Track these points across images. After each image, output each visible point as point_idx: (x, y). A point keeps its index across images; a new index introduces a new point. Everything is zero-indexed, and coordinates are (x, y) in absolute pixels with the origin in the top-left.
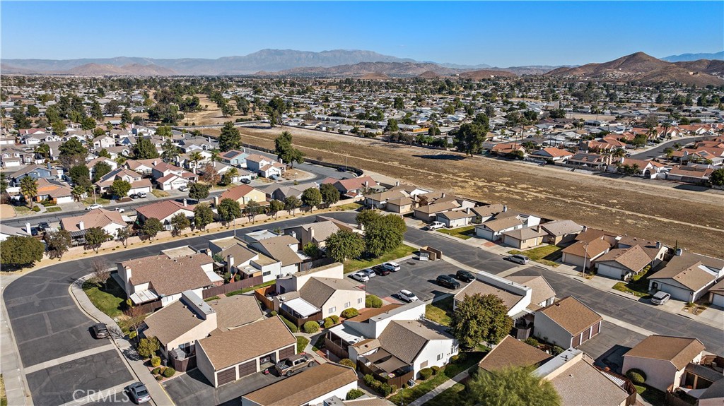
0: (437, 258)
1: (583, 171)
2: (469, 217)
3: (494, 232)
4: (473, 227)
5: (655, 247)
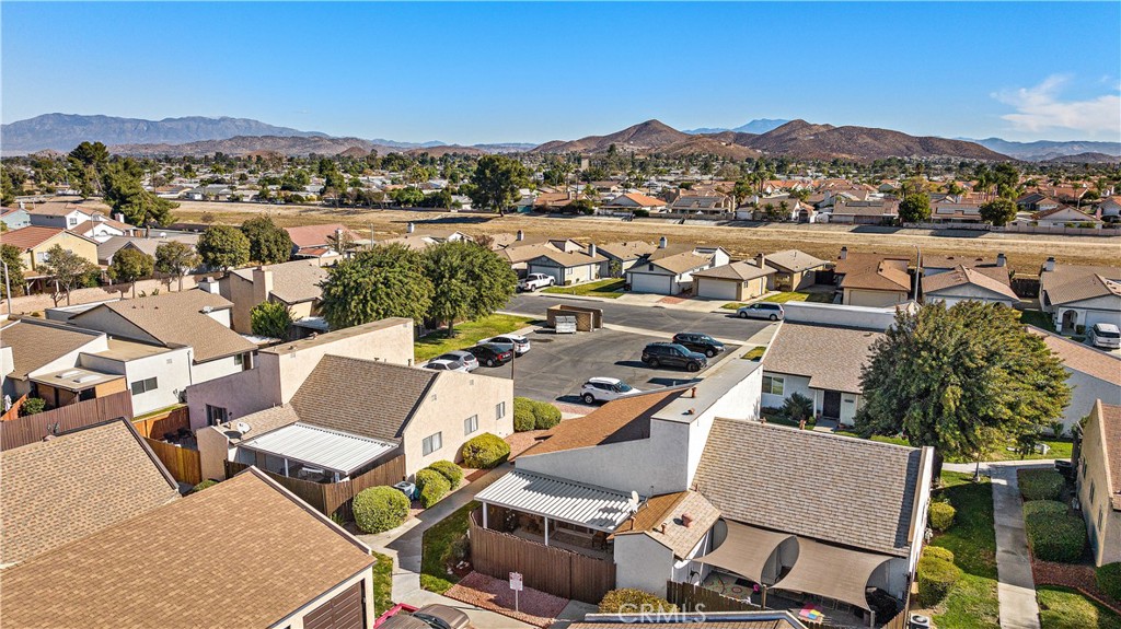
0: (596, 327)
1: (698, 222)
2: (597, 264)
3: (673, 275)
4: (610, 281)
5: (995, 265)
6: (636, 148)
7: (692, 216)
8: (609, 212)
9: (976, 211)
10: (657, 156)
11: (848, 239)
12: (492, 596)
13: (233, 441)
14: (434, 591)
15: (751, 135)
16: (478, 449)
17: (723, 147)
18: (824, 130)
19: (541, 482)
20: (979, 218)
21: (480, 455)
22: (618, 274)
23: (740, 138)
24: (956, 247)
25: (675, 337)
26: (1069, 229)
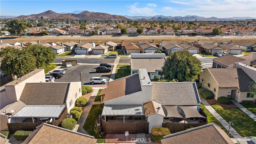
0: (76, 64)
1: (76, 36)
2: (64, 48)
3: (87, 49)
4: (68, 52)
5: (152, 42)
6: (46, 17)
7: (74, 34)
8: (52, 34)
9: (136, 31)
10: (53, 20)
11: (112, 38)
12: (117, 139)
13: (9, 116)
14: (101, 143)
15: (75, 14)
16: (81, 102)
17: (69, 17)
18: (92, 13)
19: (114, 107)
20: (136, 32)
21: (82, 103)
22: (70, 50)
23: (73, 15)
24: (134, 39)
25: (100, 65)
26: (153, 34)
